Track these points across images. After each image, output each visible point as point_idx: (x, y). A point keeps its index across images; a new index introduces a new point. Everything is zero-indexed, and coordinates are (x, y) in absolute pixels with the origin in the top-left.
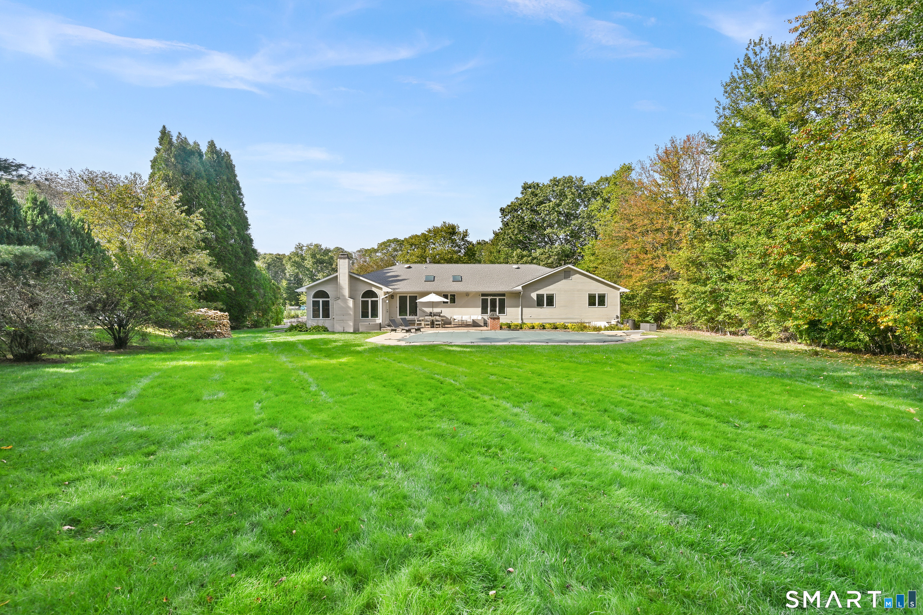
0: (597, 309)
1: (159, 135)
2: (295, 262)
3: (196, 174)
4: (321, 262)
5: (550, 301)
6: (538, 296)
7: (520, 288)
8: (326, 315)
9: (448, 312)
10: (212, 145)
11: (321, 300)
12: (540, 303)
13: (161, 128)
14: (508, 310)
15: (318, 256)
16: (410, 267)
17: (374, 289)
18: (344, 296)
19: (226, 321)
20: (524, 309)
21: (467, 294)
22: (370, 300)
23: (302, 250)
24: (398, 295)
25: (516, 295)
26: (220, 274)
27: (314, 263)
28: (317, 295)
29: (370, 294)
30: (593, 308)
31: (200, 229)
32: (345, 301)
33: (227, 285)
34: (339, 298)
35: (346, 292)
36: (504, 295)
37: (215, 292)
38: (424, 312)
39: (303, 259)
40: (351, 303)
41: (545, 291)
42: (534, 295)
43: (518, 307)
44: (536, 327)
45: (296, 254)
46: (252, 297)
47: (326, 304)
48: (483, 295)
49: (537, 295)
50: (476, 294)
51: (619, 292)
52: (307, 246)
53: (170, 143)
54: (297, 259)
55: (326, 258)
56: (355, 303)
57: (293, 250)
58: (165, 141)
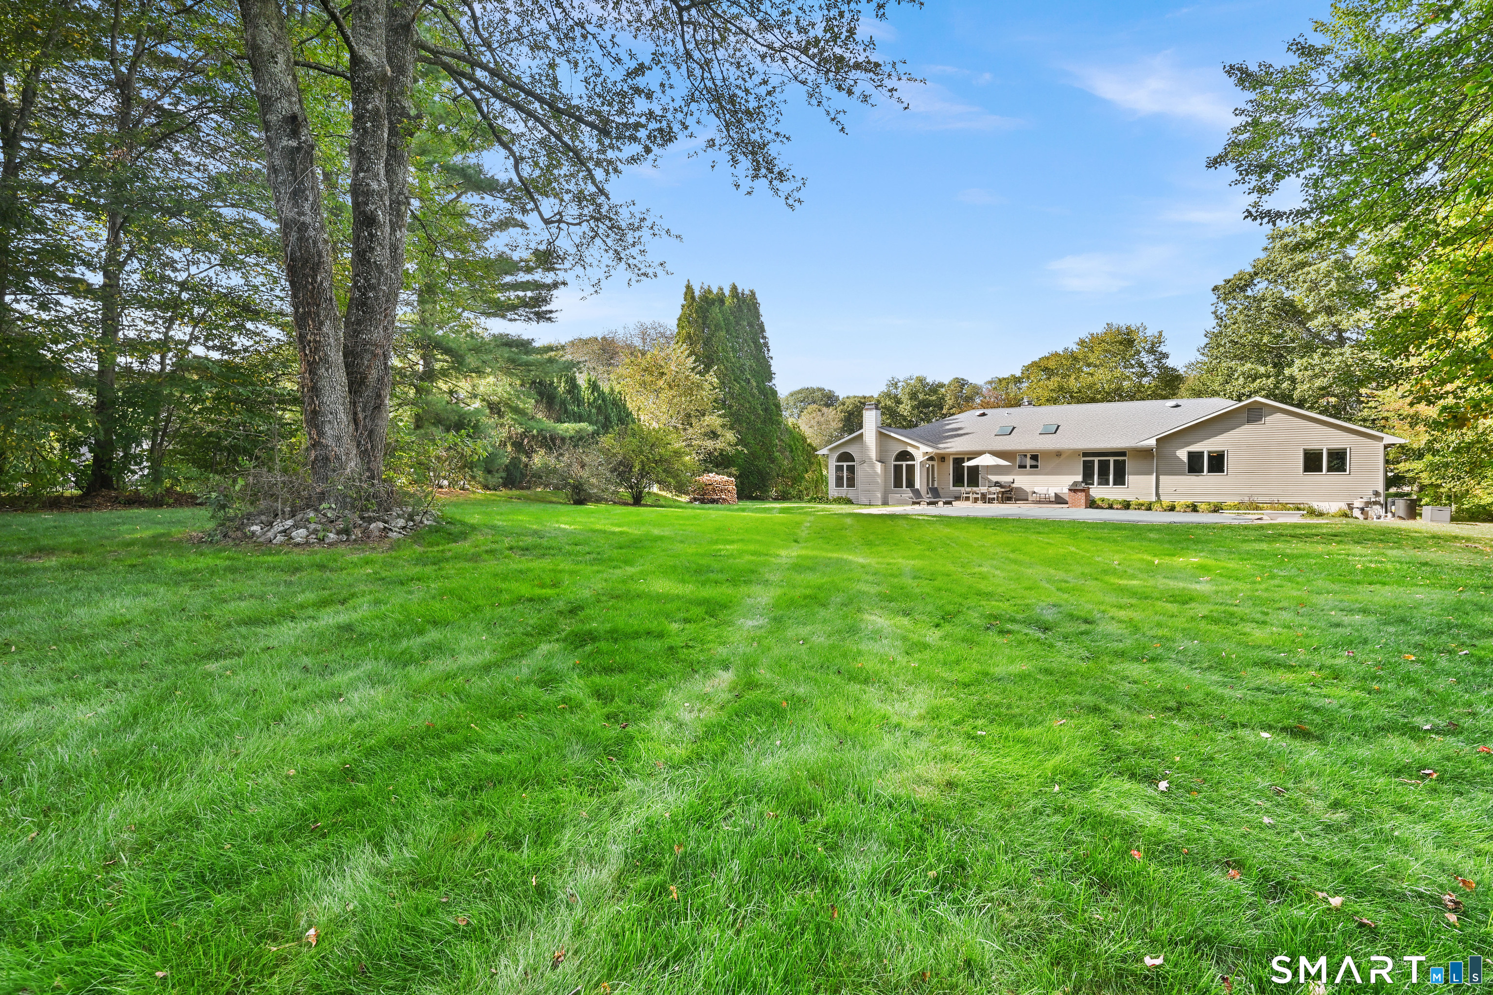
0: (1324, 478)
1: (684, 290)
2: (886, 407)
3: (715, 326)
4: (925, 404)
5: (1217, 463)
6: (1190, 455)
7: (1152, 442)
8: (851, 483)
9: (1023, 481)
10: (734, 288)
11: (845, 464)
12: (1194, 464)
13: (686, 283)
14: (1130, 479)
15: (921, 396)
16: (984, 415)
17: (910, 449)
18: (871, 459)
19: (732, 487)
20: (1161, 477)
21: (1058, 454)
22: (904, 464)
23: (896, 388)
24: (951, 458)
25: (1145, 454)
26: (730, 436)
27: (913, 408)
28: (841, 458)
29: (905, 455)
30: (1313, 477)
31: (715, 388)
32: (872, 466)
33: (739, 448)
34: (864, 462)
35: (873, 454)
36: (1123, 454)
37: (727, 456)
38: (990, 481)
39: (899, 402)
40: (879, 467)
41: (1206, 446)
42: (1182, 454)
43: (1151, 473)
44: (1177, 509)
45: (888, 395)
46: (773, 462)
47: (851, 469)
48: (1085, 454)
49: (1190, 453)
50: (1075, 453)
51: (1381, 445)
52: (905, 381)
53: (693, 298)
54: (889, 403)
55: (934, 398)
56: (885, 470)
57: (884, 389)
58: (689, 297)
